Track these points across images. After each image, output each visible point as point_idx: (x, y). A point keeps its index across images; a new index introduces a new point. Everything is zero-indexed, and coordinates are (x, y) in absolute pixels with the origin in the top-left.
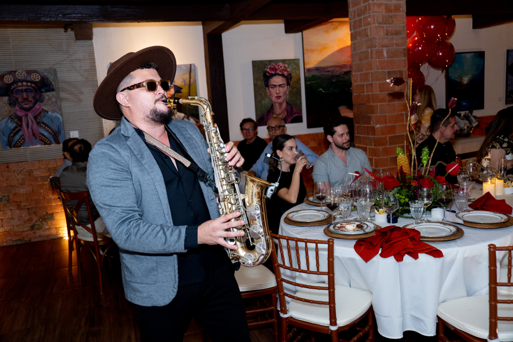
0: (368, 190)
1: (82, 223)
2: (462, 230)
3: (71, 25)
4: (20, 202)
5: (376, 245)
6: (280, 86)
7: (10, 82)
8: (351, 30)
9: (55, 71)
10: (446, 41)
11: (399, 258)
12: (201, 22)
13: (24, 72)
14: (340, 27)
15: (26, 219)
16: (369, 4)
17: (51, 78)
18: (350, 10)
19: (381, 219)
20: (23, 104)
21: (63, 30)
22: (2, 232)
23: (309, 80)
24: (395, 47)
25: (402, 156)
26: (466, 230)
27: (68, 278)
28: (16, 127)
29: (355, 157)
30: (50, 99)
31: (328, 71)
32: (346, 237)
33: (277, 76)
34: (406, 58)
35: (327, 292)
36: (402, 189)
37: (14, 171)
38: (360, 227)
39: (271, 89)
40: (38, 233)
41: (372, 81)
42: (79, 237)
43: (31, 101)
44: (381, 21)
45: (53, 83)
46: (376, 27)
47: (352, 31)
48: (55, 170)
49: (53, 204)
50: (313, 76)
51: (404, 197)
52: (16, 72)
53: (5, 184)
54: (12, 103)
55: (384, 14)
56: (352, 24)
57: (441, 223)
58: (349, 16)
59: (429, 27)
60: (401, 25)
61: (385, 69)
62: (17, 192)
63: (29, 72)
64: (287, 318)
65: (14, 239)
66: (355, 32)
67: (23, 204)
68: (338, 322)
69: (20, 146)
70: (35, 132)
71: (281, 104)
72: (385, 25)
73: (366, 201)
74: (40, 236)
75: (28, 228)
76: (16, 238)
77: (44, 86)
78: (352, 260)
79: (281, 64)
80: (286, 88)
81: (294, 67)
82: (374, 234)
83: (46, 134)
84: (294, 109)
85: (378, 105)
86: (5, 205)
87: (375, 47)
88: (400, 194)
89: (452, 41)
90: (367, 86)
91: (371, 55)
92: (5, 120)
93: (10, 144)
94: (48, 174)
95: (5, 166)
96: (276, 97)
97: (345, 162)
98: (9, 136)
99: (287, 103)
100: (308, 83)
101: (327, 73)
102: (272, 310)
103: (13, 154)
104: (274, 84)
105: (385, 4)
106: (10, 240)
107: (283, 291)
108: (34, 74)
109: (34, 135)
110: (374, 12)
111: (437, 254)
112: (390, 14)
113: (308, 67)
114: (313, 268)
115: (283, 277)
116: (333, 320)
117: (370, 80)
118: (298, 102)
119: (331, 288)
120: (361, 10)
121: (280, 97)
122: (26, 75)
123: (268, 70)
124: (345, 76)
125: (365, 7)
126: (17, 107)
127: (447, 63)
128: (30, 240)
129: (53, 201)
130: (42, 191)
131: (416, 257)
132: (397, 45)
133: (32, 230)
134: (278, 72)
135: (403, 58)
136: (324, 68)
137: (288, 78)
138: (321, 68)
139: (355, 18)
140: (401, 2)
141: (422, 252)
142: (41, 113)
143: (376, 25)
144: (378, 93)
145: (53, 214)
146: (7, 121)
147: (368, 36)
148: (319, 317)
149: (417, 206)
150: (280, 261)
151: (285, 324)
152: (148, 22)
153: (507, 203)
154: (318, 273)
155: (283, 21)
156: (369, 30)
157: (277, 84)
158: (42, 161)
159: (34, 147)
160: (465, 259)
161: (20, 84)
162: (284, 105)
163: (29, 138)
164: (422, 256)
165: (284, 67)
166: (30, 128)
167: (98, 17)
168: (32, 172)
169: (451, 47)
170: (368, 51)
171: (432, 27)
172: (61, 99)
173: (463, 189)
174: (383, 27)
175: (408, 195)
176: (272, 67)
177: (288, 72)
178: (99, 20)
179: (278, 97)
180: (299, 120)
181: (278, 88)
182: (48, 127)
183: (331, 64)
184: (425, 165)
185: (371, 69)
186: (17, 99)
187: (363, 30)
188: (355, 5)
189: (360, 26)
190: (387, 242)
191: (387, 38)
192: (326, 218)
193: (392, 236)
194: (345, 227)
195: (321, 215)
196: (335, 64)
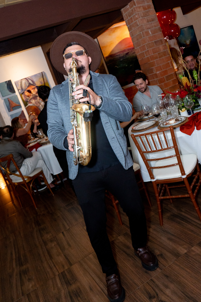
5: (192, 125)
8: (127, 26)
10: (173, 23)
12: (40, 46)
14: (116, 31)
16: (134, 8)
18: (123, 15)
19: (184, 114)
23: (108, 63)
24: (154, 28)
25: (184, 78)
34: (161, 32)
35: (175, 158)
36: (189, 96)
38: (177, 120)
41: (148, 49)
44: (142, 15)
46: (141, 19)
47: (128, 26)
50: (110, 60)
55: (143, 11)
56: (127, 22)
59: (163, 18)
60: (154, 15)
61: (153, 40)
64: (155, 181)
66: (130, 26)
68: (186, 173)
72: (145, 17)
82: (187, 121)
85: (154, 61)
87: (144, 30)
89: (177, 22)
90: (146, 52)
91: (143, 35)
97: (150, 96)
100: (108, 65)
107: (150, 167)
110: (138, 12)
112: (146, 11)
113: (105, 56)
116: (183, 172)
117: (147, 49)
119: (178, 155)
120: (130, 13)
124: (127, 56)
125: (132, 10)
127: (177, 35)
132: (155, 26)
139: (127, 18)
140: (150, 3)
143: (141, 18)
144: (153, 54)
147: (138, 25)
148: (174, 174)
151: (155, 185)
154: (168, 148)
156: (138, 22)
169: (177, 26)
170: (141, 33)
171: (165, 17)
174: (145, 19)
185: (145, 43)
187: (134, 23)
188: (125, 11)
189: (132, 22)
190: (197, 122)
191: (148, 24)
192: (154, 123)
193: (198, 118)
194: (169, 123)
195: (151, 123)
196: (119, 51)
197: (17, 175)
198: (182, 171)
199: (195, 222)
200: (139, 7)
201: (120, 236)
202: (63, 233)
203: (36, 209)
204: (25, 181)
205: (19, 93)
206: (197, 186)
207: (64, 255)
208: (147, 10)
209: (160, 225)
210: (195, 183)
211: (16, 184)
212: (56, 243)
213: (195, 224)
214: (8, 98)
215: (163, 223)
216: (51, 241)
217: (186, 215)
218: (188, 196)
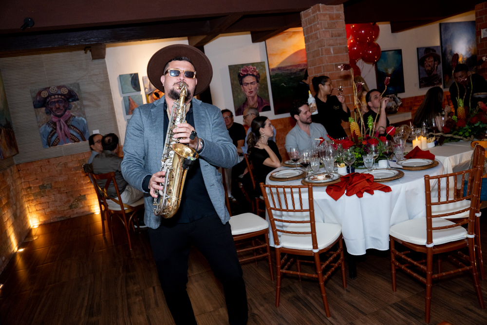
0: (331, 151)
1: (111, 197)
2: (402, 172)
3: (90, 47)
4: (60, 188)
5: (342, 187)
6: (251, 83)
7: (46, 96)
8: (304, 35)
9: (78, 84)
10: (374, 42)
11: (360, 195)
12: (187, 38)
13: (55, 88)
14: (293, 36)
15: (66, 200)
16: (317, 15)
17: (76, 90)
18: (302, 20)
19: (342, 171)
20: (56, 112)
21: (83, 52)
22: (49, 212)
23: (273, 78)
24: (339, 46)
25: (354, 123)
26: (405, 172)
27: (103, 241)
28: (52, 131)
29: (316, 129)
30: (76, 107)
31: (288, 70)
32: (319, 185)
33: (249, 76)
34: (348, 54)
35: (309, 224)
36: (355, 148)
37: (54, 164)
38: (328, 177)
39: (244, 86)
40: (76, 211)
41: (324, 72)
42: (110, 208)
43: (61, 110)
44: (326, 26)
45: (78, 94)
46: (323, 31)
47: (306, 36)
48: (84, 161)
49: (85, 188)
50: (276, 74)
51: (357, 154)
52: (49, 88)
53: (47, 175)
54: (49, 112)
55: (329, 21)
56: (305, 30)
57: (387, 169)
58: (303, 25)
59: (360, 32)
60: (342, 29)
61: (333, 62)
62: (57, 180)
63: (59, 87)
64: (280, 248)
65: (58, 216)
66: (308, 37)
67: (62, 189)
68: (319, 246)
69: (56, 145)
70: (67, 134)
71: (253, 97)
72: (330, 30)
73: (330, 158)
74: (77, 213)
75: (68, 208)
76: (60, 216)
77: (71, 97)
78: (325, 200)
79: (251, 67)
80: (256, 85)
81: (261, 68)
82: (339, 181)
83: (75, 134)
84: (264, 101)
86: (49, 191)
87: (324, 46)
88: (355, 151)
89: (378, 41)
91: (322, 53)
92: (44, 126)
93: (49, 144)
94: (79, 165)
95: (47, 161)
96: (249, 92)
97: (309, 134)
98: (48, 138)
99: (258, 96)
100: (273, 80)
101: (287, 71)
102: (266, 247)
103: (52, 151)
104: (247, 82)
105: (329, 14)
106: (56, 217)
107: (275, 228)
108: (63, 88)
109: (66, 135)
110: (322, 20)
111: (387, 189)
112: (333, 21)
113: (272, 67)
114: (298, 207)
115: (274, 217)
118: (267, 95)
119: (312, 221)
120: (311, 20)
121: (252, 92)
122: (57, 90)
123: (241, 72)
124: (300, 73)
125: (314, 17)
126: (52, 115)
127: (376, 59)
128: (70, 217)
129: (84, 186)
130: (75, 178)
131: (372, 193)
132: (340, 44)
133: (71, 209)
134: (249, 73)
135: (346, 54)
136: (284, 68)
137: (257, 77)
138: (281, 67)
139: (307, 25)
140: (341, 12)
141: (376, 189)
142: (70, 118)
143: (324, 29)
145: (85, 195)
146: (45, 127)
147: (318, 38)
148: (304, 245)
149: (368, 159)
150: (272, 206)
151: (278, 253)
152: (148, 40)
153: (430, 152)
154: (302, 210)
155: (250, 32)
156: (318, 34)
157: (249, 82)
158: (73, 155)
159: (67, 144)
160: (407, 192)
161: (53, 97)
162: (256, 98)
163: (62, 138)
164: (376, 192)
165: (254, 68)
166: (63, 130)
167: (110, 39)
168: (67, 164)
169: (378, 46)
170: (319, 50)
171: (363, 32)
172: (84, 106)
173: (400, 145)
175: (360, 152)
176: (244, 69)
177: (256, 72)
178: (112, 42)
179: (251, 92)
180: (268, 108)
181: (250, 85)
182: (76, 128)
183: (289, 64)
184: (371, 129)
185: (322, 63)
186: (52, 109)
187: (313, 34)
188: (306, 16)
189: (311, 31)
190: (350, 185)
191: (332, 39)
192: (300, 174)
193: (354, 180)
194: (316, 178)
195: (297, 172)
196: (292, 64)
197: (116, 201)
198: (315, 244)
199: (320, 312)
200: (325, 15)
201: (221, 307)
202: (154, 288)
203: (131, 250)
204: (124, 210)
205: (146, 93)
206: (333, 267)
207: (147, 315)
208: (335, 21)
209: (276, 306)
210: (330, 263)
211: (112, 212)
212: (141, 298)
213: (318, 314)
214: (129, 97)
215: (280, 304)
216: (137, 295)
217: (312, 301)
218: (317, 276)
